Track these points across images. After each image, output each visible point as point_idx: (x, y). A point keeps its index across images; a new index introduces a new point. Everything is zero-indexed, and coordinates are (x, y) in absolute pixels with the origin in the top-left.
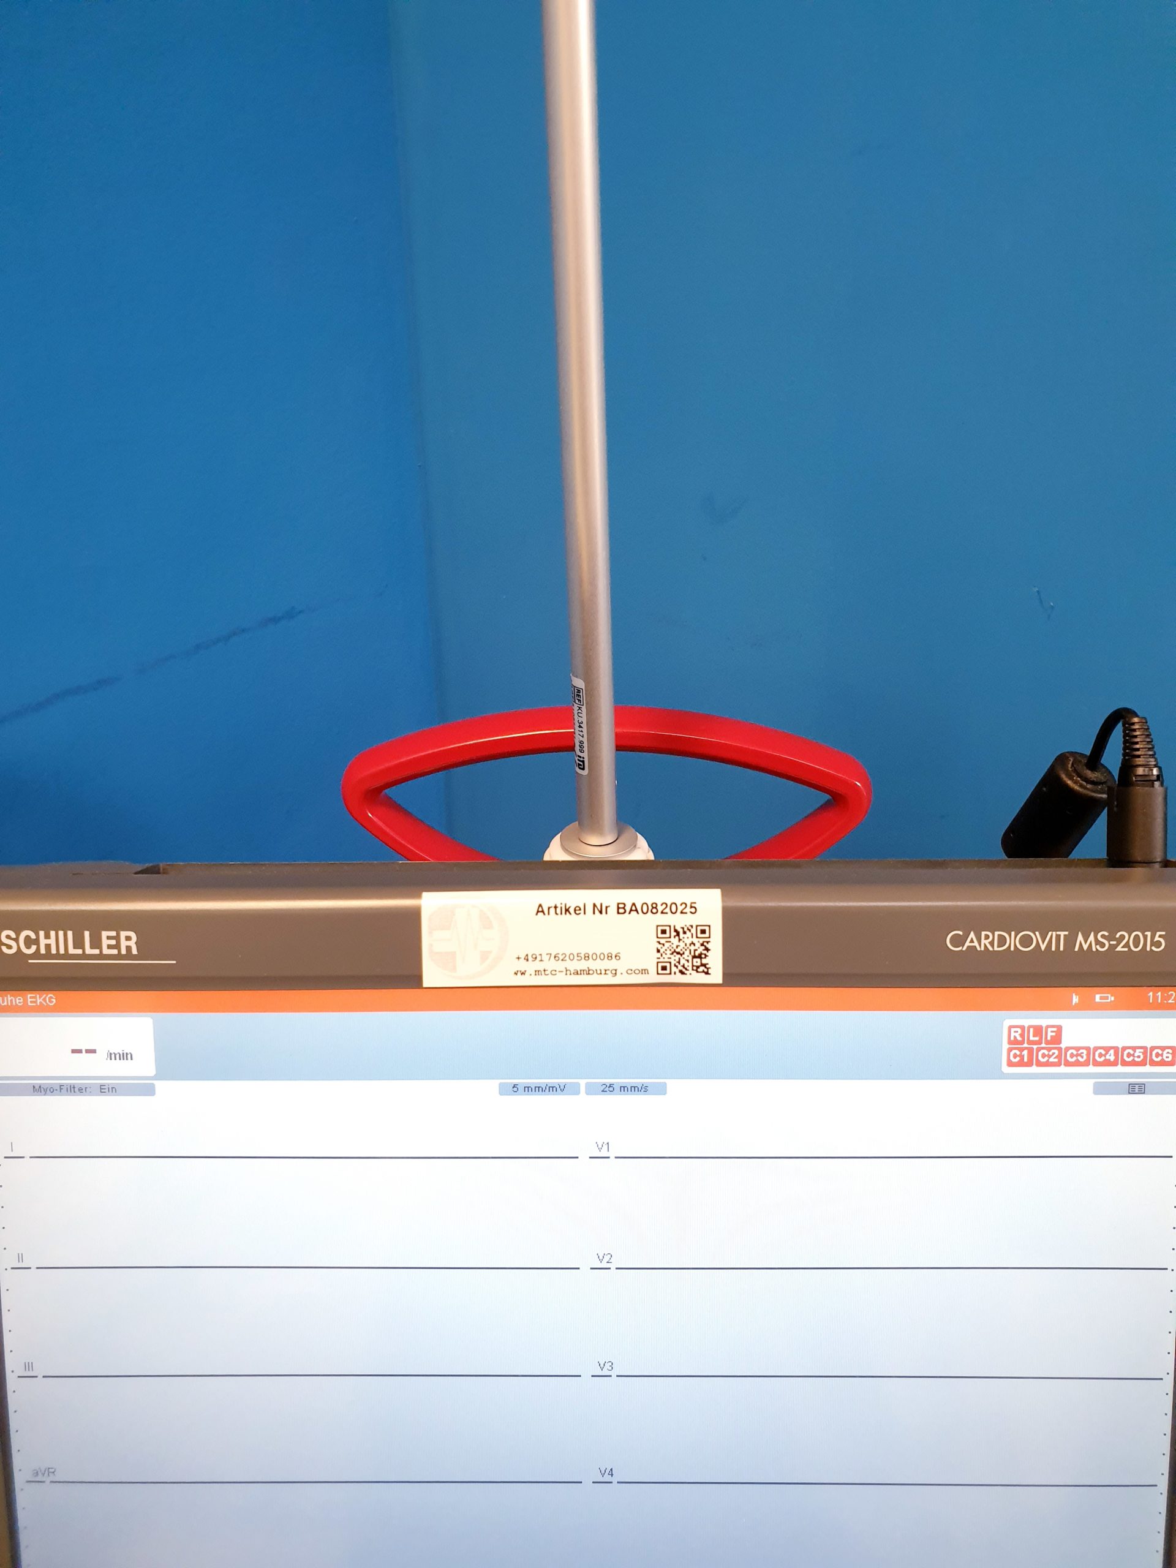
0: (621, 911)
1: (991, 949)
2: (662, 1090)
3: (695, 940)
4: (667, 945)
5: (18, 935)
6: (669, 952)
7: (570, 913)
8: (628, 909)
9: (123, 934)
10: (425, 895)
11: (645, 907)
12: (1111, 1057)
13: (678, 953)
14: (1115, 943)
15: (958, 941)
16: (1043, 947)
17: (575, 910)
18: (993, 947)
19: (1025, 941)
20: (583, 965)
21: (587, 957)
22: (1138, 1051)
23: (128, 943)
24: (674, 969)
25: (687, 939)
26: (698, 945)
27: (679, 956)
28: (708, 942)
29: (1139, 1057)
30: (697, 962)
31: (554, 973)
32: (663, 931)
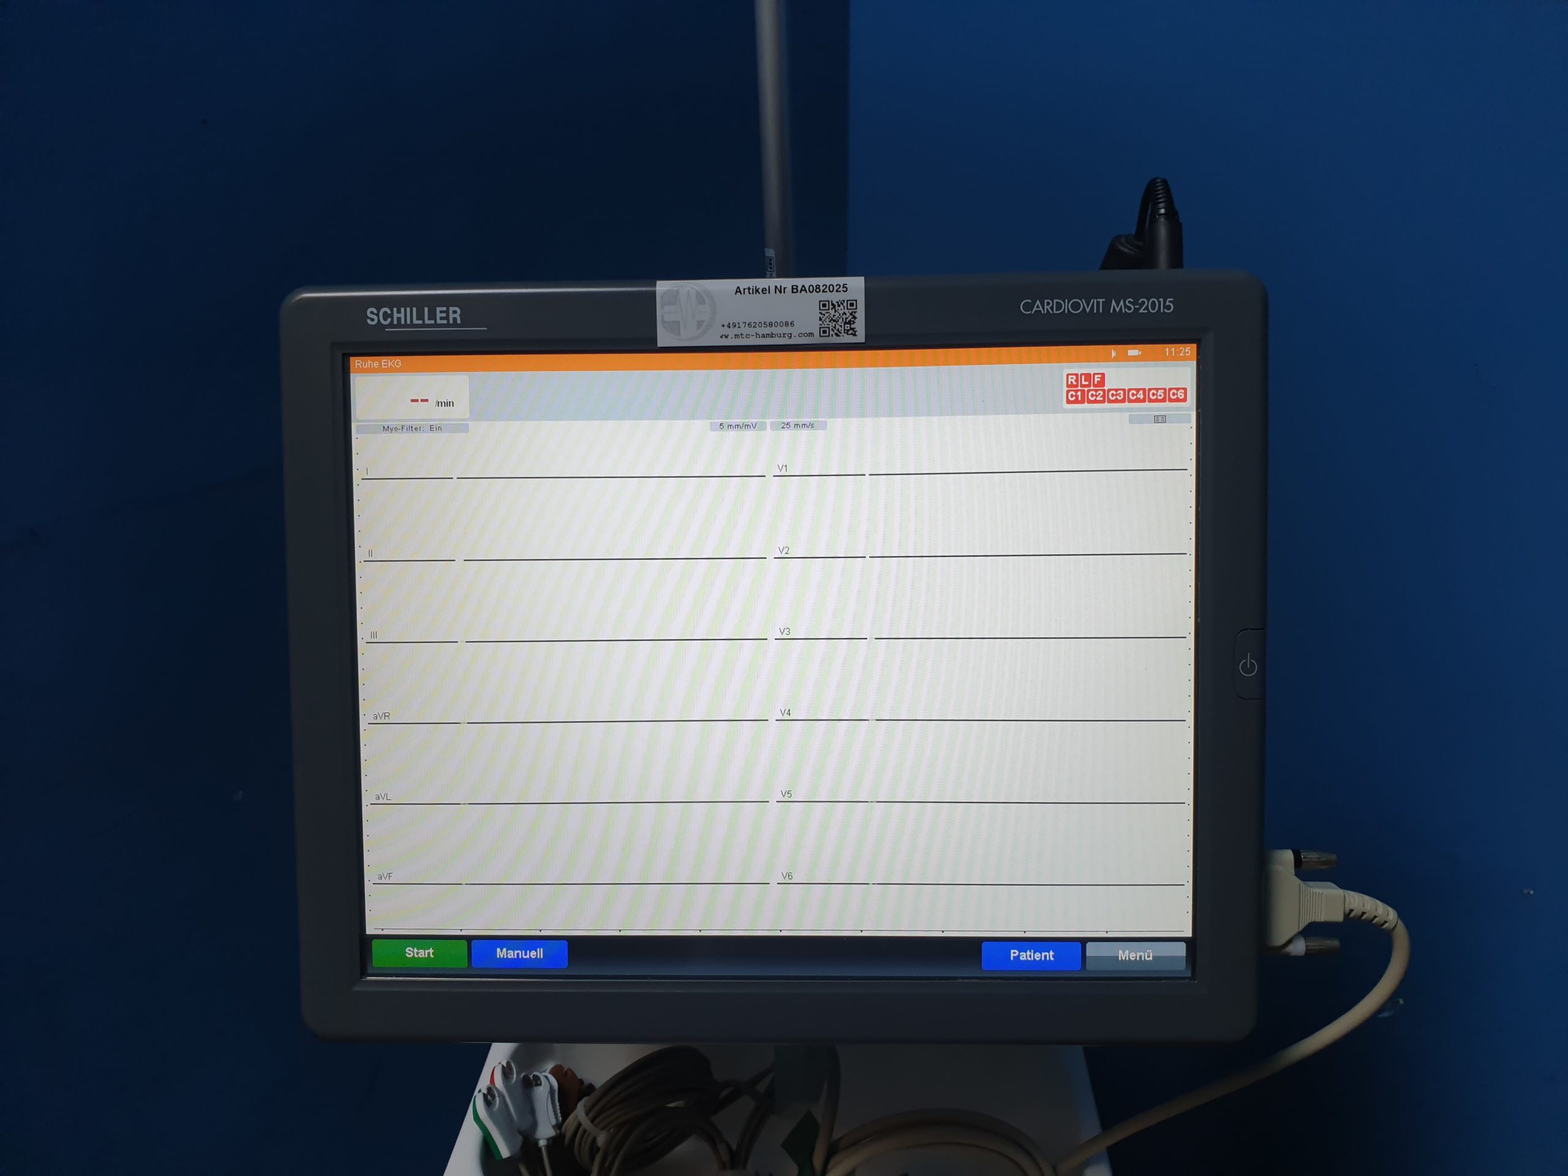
0: (795, 291)
1: (1051, 312)
2: (823, 426)
3: (846, 311)
4: (827, 315)
5: (379, 311)
6: (828, 320)
7: (759, 293)
8: (799, 289)
9: (451, 309)
10: (659, 283)
11: (811, 288)
12: (1141, 396)
13: (834, 321)
14: (1138, 307)
15: (1028, 307)
16: (1088, 310)
17: (762, 291)
18: (1053, 310)
19: (1076, 306)
20: (768, 330)
21: (771, 325)
22: (1159, 391)
23: (455, 316)
24: (831, 332)
25: (841, 310)
26: (848, 314)
27: (834, 323)
28: (855, 312)
29: (1160, 396)
30: (847, 327)
31: (748, 336)
32: (823, 305)
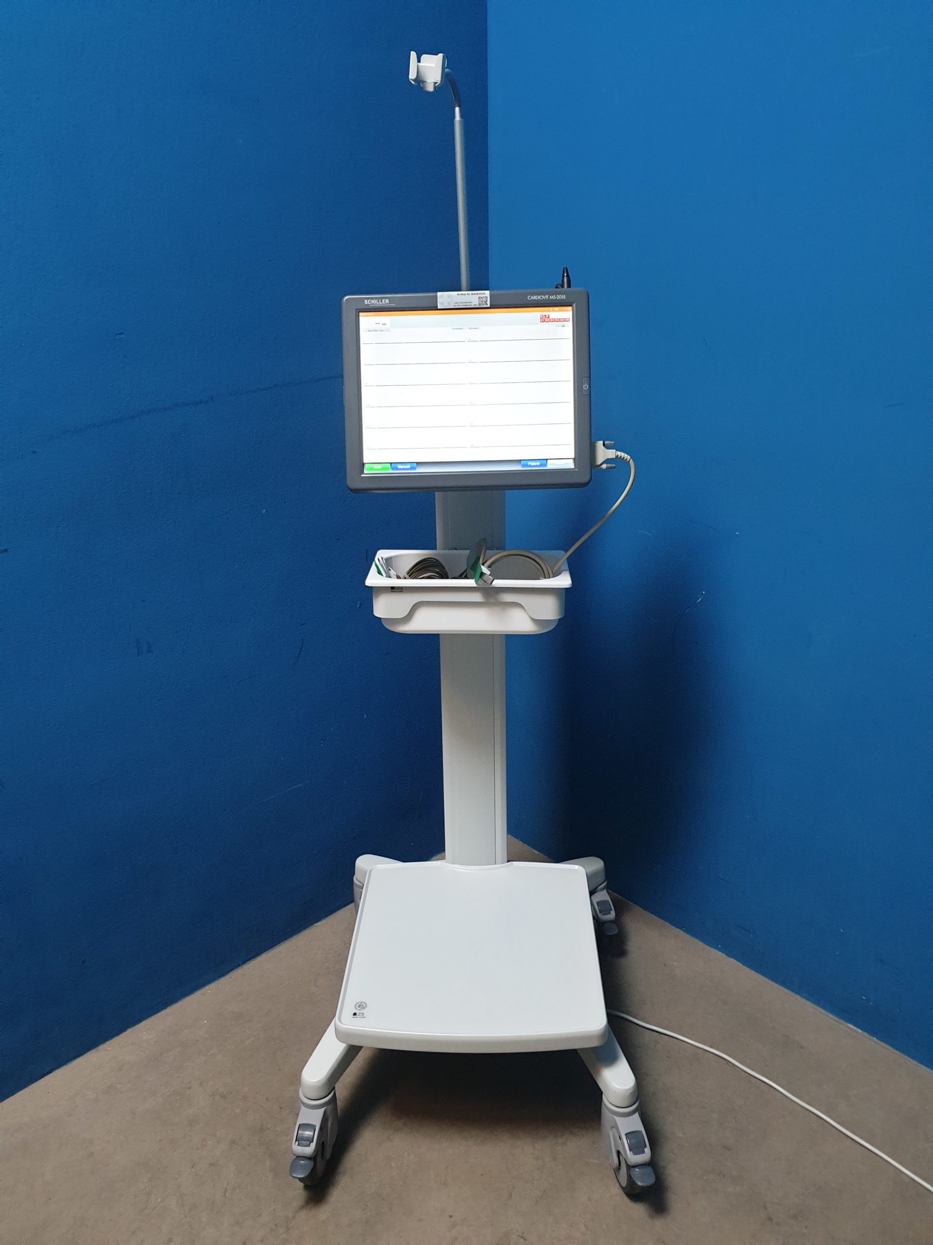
2: (480, 328)
4: (480, 300)
5: (368, 301)
8: (473, 294)
9: (386, 300)
10: (438, 293)
11: (476, 293)
15: (530, 298)
17: (463, 294)
21: (467, 303)
24: (482, 305)
25: (484, 299)
27: (482, 302)
28: (487, 300)
30: (485, 304)
31: (461, 306)
32: (479, 298)
